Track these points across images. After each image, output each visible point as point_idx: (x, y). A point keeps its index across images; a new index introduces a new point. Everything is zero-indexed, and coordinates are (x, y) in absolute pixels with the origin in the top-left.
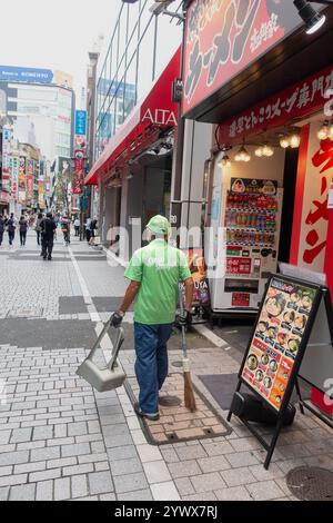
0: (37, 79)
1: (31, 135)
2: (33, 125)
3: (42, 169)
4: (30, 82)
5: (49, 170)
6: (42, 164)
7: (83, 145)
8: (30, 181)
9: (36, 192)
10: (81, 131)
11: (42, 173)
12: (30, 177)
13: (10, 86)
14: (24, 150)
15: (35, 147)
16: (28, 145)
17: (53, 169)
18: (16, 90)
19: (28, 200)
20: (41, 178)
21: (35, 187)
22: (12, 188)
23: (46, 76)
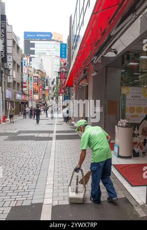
0: (45, 38)
1: (41, 65)
2: (42, 60)
3: (47, 83)
4: (41, 39)
5: (50, 83)
6: (47, 80)
7: (65, 64)
8: (41, 89)
9: (44, 95)
10: (63, 56)
11: (47, 85)
12: (40, 87)
13: (31, 42)
14: (37, 73)
15: (44, 71)
16: (39, 70)
17: (53, 83)
18: (34, 44)
19: (39, 99)
20: (47, 88)
21: (43, 92)
22: (30, 93)
23: (49, 36)
